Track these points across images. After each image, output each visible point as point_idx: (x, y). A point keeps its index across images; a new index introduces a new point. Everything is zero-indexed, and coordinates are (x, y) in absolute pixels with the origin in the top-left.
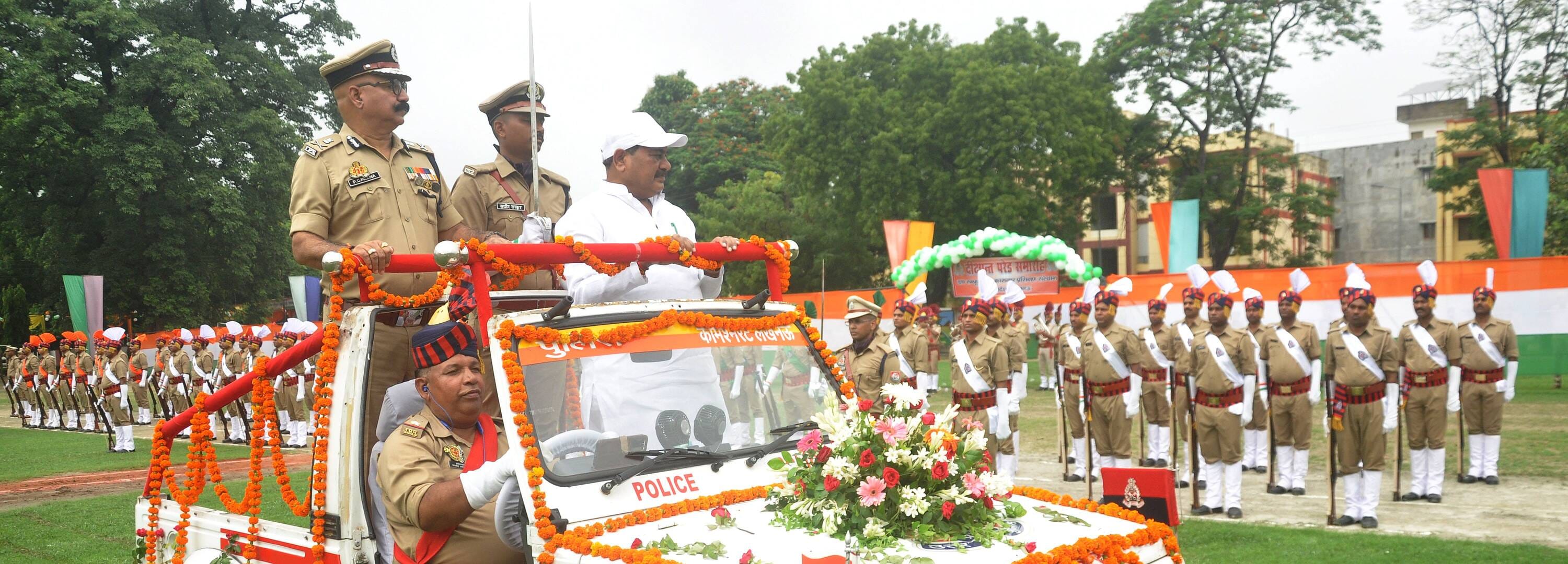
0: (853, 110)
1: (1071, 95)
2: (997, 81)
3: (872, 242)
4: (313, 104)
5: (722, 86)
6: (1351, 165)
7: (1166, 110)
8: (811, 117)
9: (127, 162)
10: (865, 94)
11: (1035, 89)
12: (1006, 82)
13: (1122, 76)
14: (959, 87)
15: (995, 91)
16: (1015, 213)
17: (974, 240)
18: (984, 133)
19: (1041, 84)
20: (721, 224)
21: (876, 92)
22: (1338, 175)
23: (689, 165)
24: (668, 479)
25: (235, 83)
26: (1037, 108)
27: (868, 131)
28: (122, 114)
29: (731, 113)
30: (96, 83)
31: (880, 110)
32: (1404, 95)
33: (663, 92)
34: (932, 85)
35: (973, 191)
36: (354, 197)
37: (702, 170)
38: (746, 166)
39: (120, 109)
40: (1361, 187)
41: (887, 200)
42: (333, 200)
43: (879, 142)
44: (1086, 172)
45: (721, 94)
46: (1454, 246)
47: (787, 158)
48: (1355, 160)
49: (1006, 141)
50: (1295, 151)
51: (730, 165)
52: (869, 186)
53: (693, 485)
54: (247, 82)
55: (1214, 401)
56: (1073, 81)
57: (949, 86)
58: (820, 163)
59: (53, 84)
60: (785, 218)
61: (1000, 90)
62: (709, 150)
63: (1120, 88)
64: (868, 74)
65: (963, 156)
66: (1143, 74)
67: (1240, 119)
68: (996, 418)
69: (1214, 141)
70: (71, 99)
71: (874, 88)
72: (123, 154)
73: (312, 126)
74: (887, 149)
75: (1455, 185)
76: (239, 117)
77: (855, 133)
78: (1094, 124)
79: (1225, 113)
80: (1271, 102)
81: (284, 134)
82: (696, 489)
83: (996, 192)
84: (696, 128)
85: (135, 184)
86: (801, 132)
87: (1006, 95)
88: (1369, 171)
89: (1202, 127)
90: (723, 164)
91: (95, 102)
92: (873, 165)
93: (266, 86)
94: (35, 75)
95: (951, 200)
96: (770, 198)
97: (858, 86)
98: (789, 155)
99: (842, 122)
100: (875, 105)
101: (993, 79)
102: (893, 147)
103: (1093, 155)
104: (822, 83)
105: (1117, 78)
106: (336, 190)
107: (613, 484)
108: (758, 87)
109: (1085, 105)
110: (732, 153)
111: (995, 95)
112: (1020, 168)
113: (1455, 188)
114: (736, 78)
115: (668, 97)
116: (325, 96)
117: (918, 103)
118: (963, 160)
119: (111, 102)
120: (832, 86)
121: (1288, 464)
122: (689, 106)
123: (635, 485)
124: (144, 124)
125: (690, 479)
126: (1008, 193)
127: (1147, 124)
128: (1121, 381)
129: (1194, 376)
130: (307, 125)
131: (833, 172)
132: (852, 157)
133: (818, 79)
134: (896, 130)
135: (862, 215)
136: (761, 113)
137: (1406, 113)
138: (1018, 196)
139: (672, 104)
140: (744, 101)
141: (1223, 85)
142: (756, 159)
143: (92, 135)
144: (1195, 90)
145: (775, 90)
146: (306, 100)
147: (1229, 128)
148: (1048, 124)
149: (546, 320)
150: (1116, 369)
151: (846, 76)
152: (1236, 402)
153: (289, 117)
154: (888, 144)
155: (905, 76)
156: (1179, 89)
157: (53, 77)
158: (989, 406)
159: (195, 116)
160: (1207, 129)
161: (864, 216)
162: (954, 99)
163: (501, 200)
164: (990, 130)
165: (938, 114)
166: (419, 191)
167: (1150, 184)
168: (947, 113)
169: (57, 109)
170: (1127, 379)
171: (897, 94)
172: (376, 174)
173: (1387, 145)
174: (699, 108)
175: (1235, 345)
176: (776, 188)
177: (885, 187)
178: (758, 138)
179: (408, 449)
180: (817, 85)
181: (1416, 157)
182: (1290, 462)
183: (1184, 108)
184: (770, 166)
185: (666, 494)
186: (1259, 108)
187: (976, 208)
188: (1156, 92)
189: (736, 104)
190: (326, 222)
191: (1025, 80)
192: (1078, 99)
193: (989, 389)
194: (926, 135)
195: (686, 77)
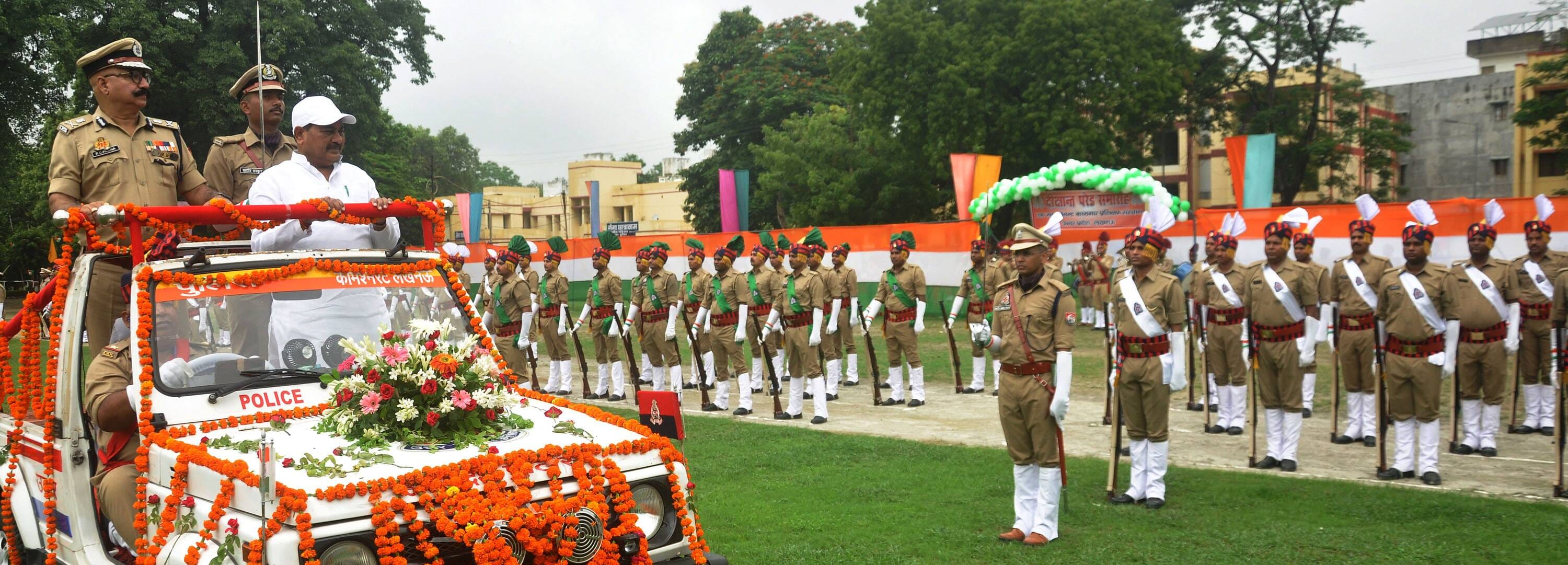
0: (921, 43)
1: (1140, 29)
2: (1067, 14)
3: (938, 175)
4: (393, 39)
5: (786, 22)
6: (1418, 101)
7: (1233, 44)
8: (879, 51)
9: (219, 94)
10: (933, 28)
11: (1105, 23)
12: (1076, 15)
13: (1190, 10)
14: (1028, 21)
15: (1064, 24)
16: (1083, 146)
17: (1055, 173)
18: (1053, 67)
19: (1111, 17)
20: (787, 156)
21: (944, 26)
22: (1404, 111)
23: (754, 98)
24: (276, 393)
25: (320, 19)
26: (1107, 42)
27: (935, 64)
28: (216, 49)
29: (795, 48)
30: (194, 21)
31: (948, 43)
32: (1475, 29)
33: (728, 27)
34: (1000, 20)
35: (1041, 124)
36: (96, 165)
37: (767, 104)
38: (811, 99)
39: (214, 44)
40: (1428, 123)
41: (954, 133)
42: (81, 168)
43: (947, 75)
44: (1155, 107)
45: (786, 30)
46: (1534, 183)
47: (854, 91)
48: (1423, 95)
49: (1076, 75)
50: (1368, 85)
51: (795, 99)
52: (936, 119)
53: (299, 399)
54: (332, 18)
55: (1410, 349)
56: (1142, 15)
57: (1018, 20)
58: (887, 96)
59: (154, 21)
60: (848, 151)
61: (1070, 23)
62: (775, 83)
63: (1187, 22)
64: (935, 9)
65: (1030, 89)
66: (1210, 9)
67: (1310, 54)
68: (1171, 366)
69: (1282, 76)
70: (171, 35)
71: (942, 22)
72: (215, 87)
73: (391, 61)
74: (954, 83)
75: (1542, 118)
76: (323, 51)
77: (923, 67)
78: (1163, 58)
79: (1295, 47)
80: (1346, 35)
81: (364, 67)
82: (302, 401)
83: (1064, 126)
84: (761, 63)
85: (226, 115)
86: (869, 64)
87: (1076, 28)
88: (1437, 107)
89: (1272, 61)
90: (788, 98)
91: (192, 38)
92: (941, 98)
93: (349, 22)
94: (139, 14)
95: (1018, 133)
96: (835, 131)
97: (926, 20)
98: (856, 88)
99: (910, 55)
100: (943, 39)
101: (1062, 13)
102: (961, 81)
103: (1162, 89)
104: (890, 17)
105: (1184, 13)
106: (82, 160)
107: (217, 396)
108: (822, 22)
109: (1154, 39)
110: (797, 87)
111: (1064, 28)
112: (1087, 102)
113: (1542, 122)
114: (800, 13)
115: (734, 32)
116: (404, 31)
117: (985, 37)
118: (1030, 93)
119: (206, 38)
120: (900, 19)
121: (1475, 421)
122: (754, 41)
123: (241, 397)
124: (235, 58)
125: (297, 393)
126: (1074, 126)
127: (1217, 57)
128: (1295, 324)
129: (1384, 320)
130: (387, 59)
131: (900, 105)
132: (919, 90)
133: (886, 13)
134: (964, 63)
135: (928, 148)
136: (825, 48)
137: (1476, 48)
138: (1086, 131)
139: (738, 40)
140: (809, 36)
141: (1292, 20)
142: (820, 93)
143: (187, 69)
144: (1263, 25)
145: (839, 25)
146: (386, 35)
147: (1298, 62)
148: (1118, 58)
149: (186, 266)
150: (1290, 311)
151: (914, 10)
152: (1437, 352)
153: (370, 52)
154: (956, 78)
155: (973, 10)
156: (1247, 23)
157: (155, 14)
158: (1162, 353)
159: (283, 50)
160: (1276, 63)
161: (930, 149)
162: (1023, 32)
163: (245, 165)
164: (1058, 63)
165: (1006, 48)
166: (155, 161)
167: (1216, 119)
168: (1015, 47)
169: (156, 44)
170: (1302, 322)
171: (965, 28)
172: (116, 147)
173: (1456, 81)
174: (764, 44)
175: (1437, 286)
176: (842, 121)
177: (952, 120)
178: (824, 72)
179: (103, 368)
180: (885, 19)
181: (1487, 92)
182: (1477, 418)
183: (1254, 42)
184: (835, 100)
185: (269, 405)
186: (1331, 43)
187: (1043, 142)
188: (1224, 26)
189: (800, 39)
190: (78, 186)
191: (1095, 13)
192: (1148, 33)
193: (1163, 333)
194: (994, 68)
195: (751, 13)
